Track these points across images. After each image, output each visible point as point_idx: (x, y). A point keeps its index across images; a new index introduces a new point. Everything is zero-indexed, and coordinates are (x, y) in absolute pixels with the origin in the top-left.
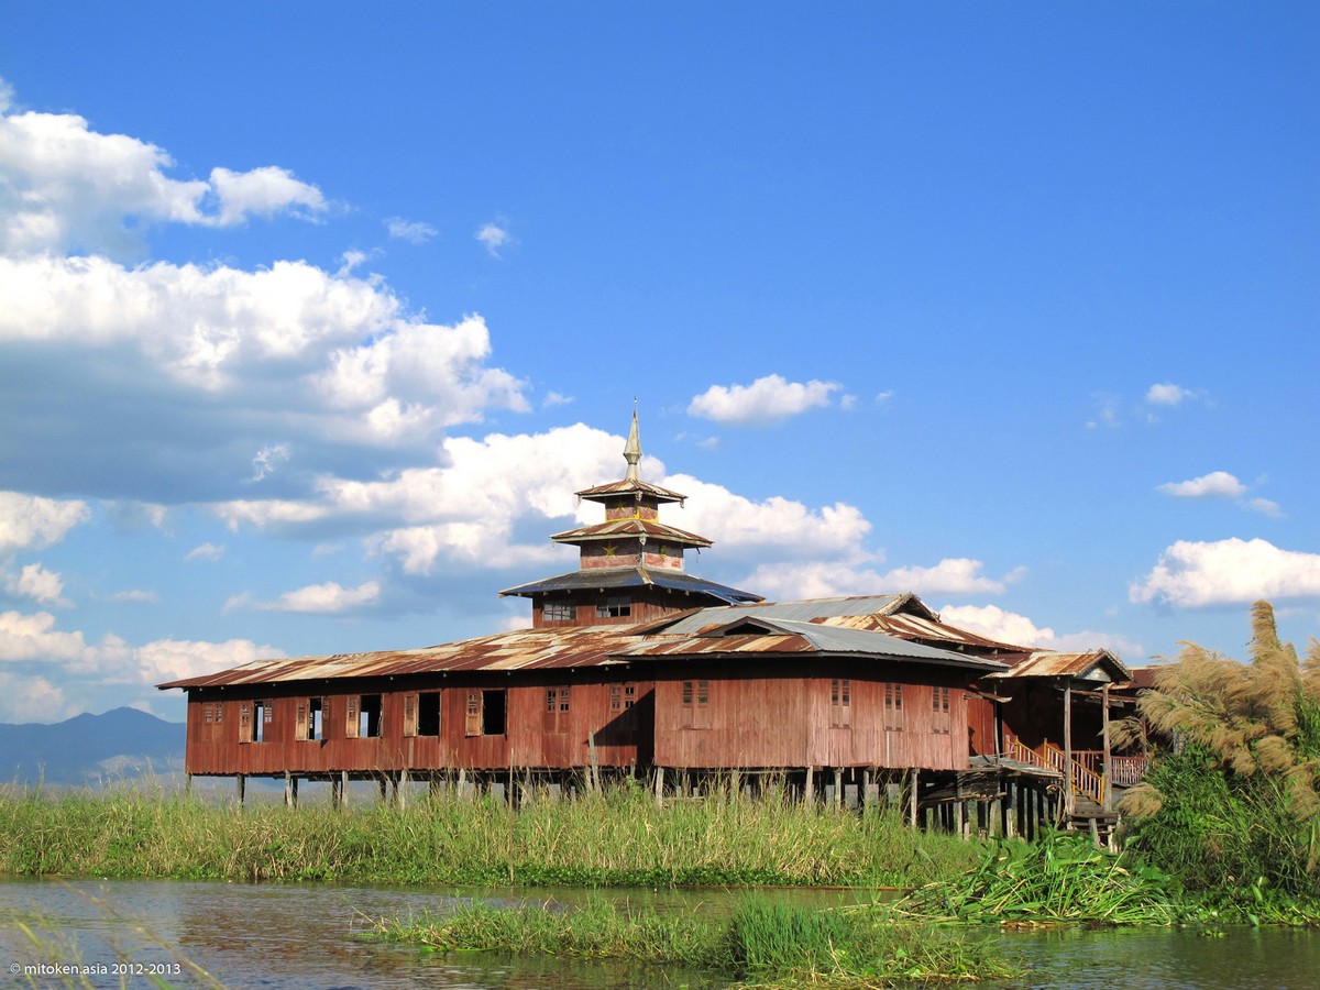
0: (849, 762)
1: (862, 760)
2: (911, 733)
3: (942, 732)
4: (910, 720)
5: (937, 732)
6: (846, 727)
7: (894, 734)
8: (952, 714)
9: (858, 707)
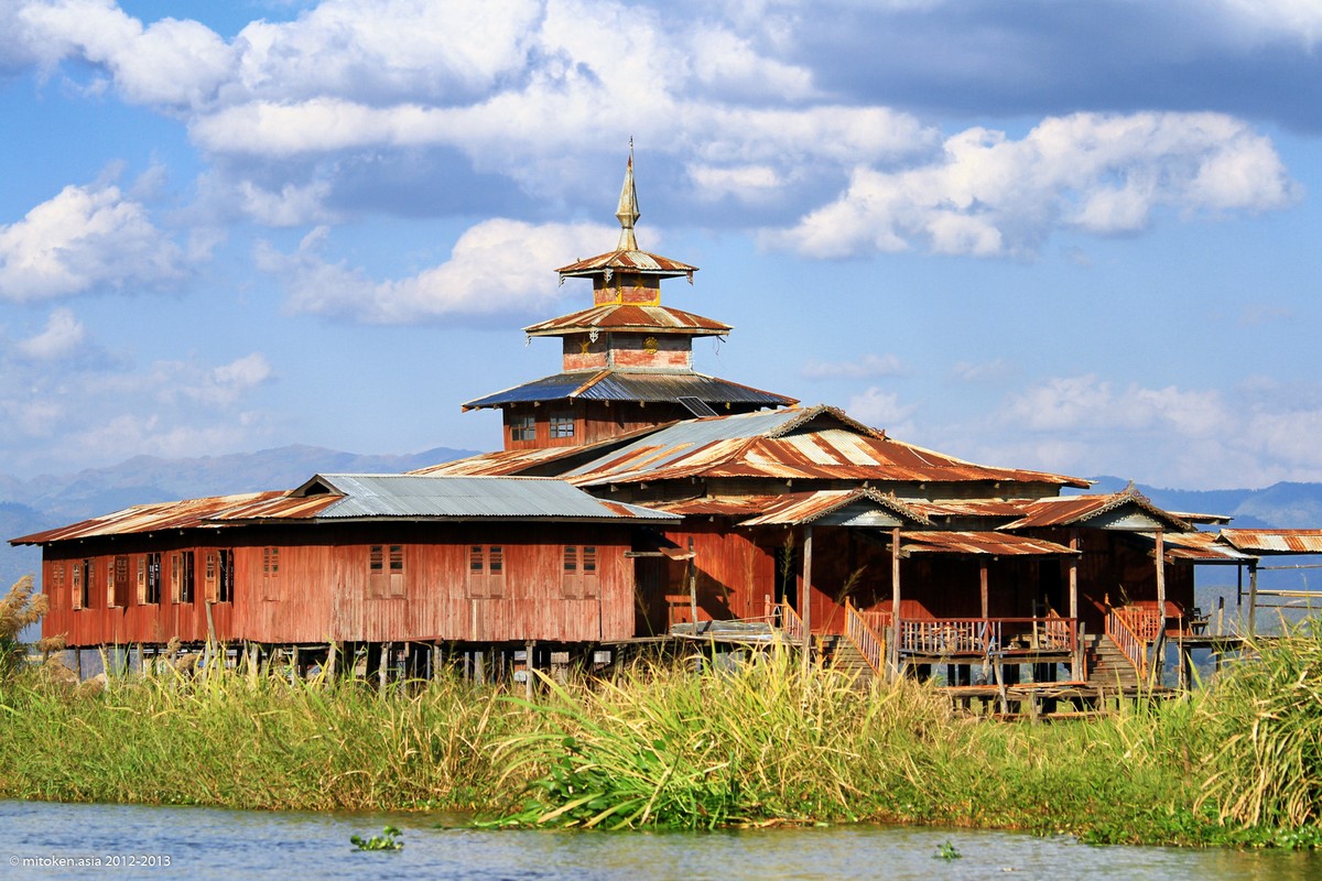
0: (402, 635)
1: (424, 632)
2: (520, 601)
3: (581, 596)
4: (518, 586)
5: (571, 597)
6: (396, 597)
7: (486, 603)
8: (603, 576)
9: (419, 576)
